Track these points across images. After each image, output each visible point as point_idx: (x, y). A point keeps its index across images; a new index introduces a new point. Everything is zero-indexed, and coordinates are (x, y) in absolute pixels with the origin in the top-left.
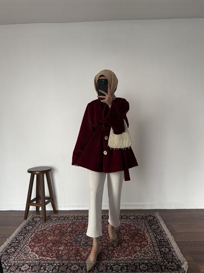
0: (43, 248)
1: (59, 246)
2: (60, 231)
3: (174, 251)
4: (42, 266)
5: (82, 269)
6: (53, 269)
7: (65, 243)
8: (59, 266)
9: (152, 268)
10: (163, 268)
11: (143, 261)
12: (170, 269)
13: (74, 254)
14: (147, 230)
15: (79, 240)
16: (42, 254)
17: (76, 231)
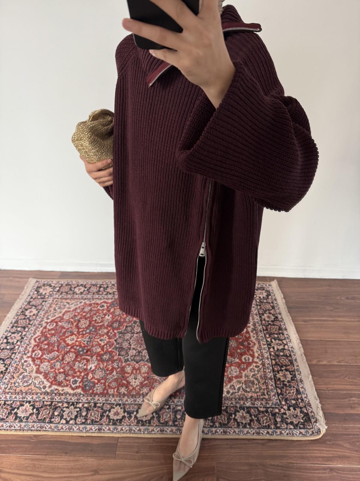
0: (58, 365)
1: (88, 361)
2: (90, 323)
3: (301, 381)
4: (56, 408)
5: (130, 417)
6: (76, 417)
7: (99, 355)
8: (88, 409)
9: (258, 421)
10: (279, 420)
11: (242, 402)
12: (292, 423)
13: (116, 380)
14: (254, 325)
15: (125, 345)
16: (55, 378)
17: (121, 324)
